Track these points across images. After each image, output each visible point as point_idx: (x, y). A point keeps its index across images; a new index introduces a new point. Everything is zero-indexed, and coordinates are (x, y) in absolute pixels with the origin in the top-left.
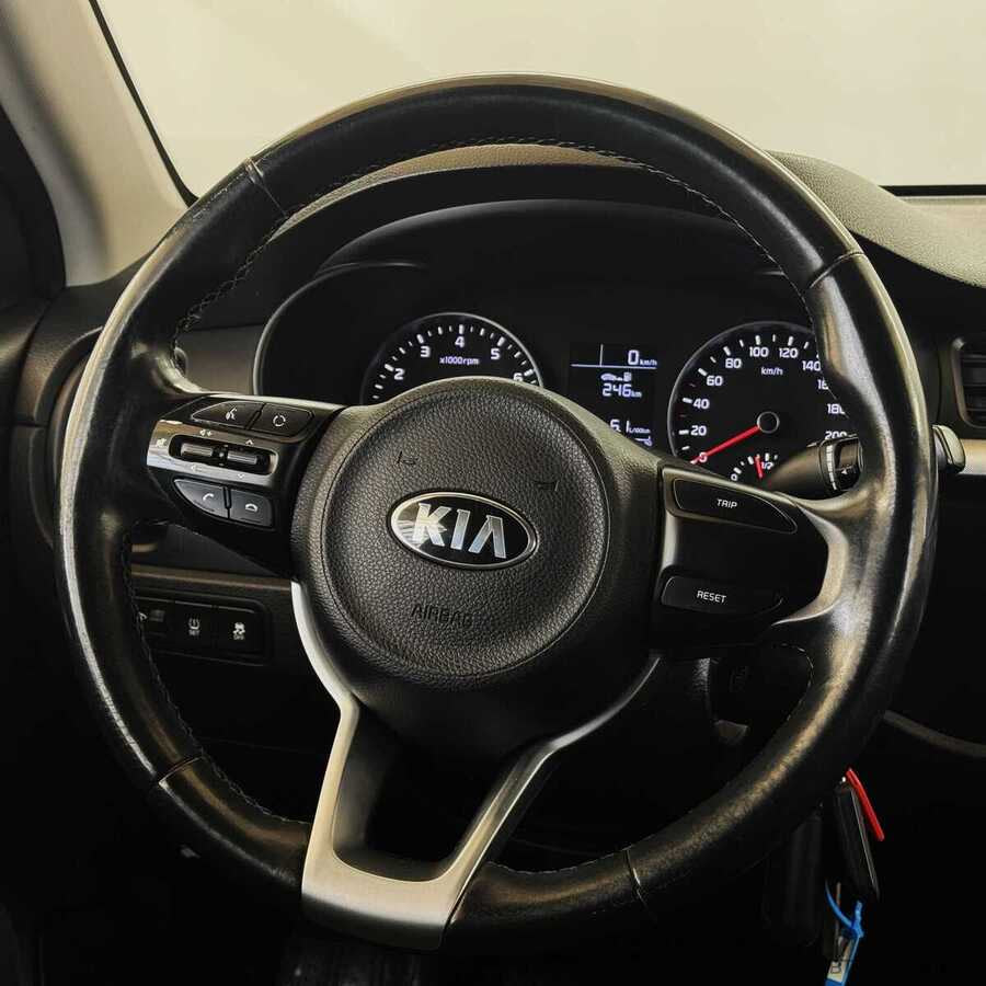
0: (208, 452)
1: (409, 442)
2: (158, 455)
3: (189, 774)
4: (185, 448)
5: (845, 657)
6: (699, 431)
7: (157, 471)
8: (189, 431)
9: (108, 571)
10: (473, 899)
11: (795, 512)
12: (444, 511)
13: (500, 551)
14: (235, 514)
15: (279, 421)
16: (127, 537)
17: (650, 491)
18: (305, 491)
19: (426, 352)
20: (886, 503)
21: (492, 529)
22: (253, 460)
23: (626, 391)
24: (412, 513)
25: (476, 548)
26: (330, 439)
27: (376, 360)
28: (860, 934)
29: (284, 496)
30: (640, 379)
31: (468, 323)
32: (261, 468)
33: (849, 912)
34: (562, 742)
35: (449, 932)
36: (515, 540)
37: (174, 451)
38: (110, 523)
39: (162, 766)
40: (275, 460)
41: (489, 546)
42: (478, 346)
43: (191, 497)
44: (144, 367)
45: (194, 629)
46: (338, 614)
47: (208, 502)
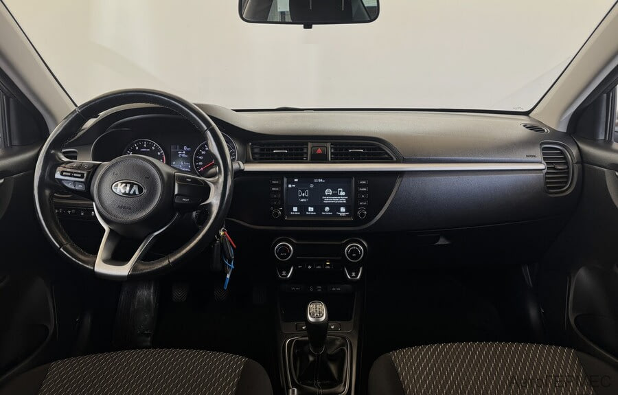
0: (69, 174)
1: (116, 170)
2: (58, 175)
3: (68, 246)
4: (64, 173)
5: (215, 210)
6: (201, 163)
7: (58, 179)
8: (65, 169)
9: (48, 203)
10: (134, 268)
11: (204, 181)
12: (124, 185)
13: (137, 193)
14: (77, 188)
15: (86, 166)
16: (52, 196)
17: (172, 178)
18: (93, 182)
19: (137, 148)
20: (221, 179)
21: (135, 188)
22: (80, 175)
23: (184, 155)
24: (117, 185)
25: (132, 192)
26: (98, 170)
27: (125, 150)
28: (233, 267)
29: (88, 183)
30: (187, 153)
31: (146, 141)
32: (82, 177)
33: (230, 264)
34: (156, 233)
35: (129, 276)
36: (140, 190)
37: (62, 174)
38: (47, 192)
39: (61, 245)
40: (85, 175)
41: (134, 192)
42: (149, 146)
43: (66, 185)
44: (54, 155)
45: (82, 214)
46: (101, 209)
47: (70, 186)
